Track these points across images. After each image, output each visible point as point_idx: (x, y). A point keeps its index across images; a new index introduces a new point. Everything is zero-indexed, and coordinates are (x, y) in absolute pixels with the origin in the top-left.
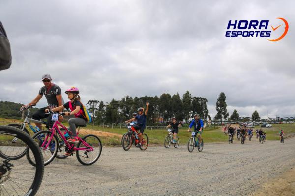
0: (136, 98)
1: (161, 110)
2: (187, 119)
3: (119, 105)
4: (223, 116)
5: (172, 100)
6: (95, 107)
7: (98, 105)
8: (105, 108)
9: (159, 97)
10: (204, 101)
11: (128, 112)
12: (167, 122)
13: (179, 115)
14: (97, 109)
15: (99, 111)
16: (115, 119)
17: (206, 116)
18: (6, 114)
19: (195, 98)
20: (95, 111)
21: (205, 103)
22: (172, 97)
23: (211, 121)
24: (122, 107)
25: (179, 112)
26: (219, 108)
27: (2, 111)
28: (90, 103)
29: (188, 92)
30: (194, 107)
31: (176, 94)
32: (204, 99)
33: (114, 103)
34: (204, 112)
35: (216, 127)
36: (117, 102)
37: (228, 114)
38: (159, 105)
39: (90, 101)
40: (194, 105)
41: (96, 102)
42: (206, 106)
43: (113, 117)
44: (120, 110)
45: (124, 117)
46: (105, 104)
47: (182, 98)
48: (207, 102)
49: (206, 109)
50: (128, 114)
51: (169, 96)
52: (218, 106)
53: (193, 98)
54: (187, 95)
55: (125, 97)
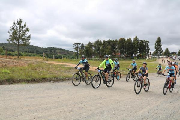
0: (104, 41)
1: (120, 49)
2: (136, 54)
3: (93, 46)
4: (159, 52)
5: (127, 42)
6: (78, 47)
7: (80, 45)
8: (84, 48)
9: (118, 40)
10: (147, 42)
11: (99, 50)
12: (123, 56)
13: (130, 52)
14: (80, 48)
15: (81, 49)
16: (91, 54)
17: (148, 52)
18: (26, 52)
19: (141, 40)
20: (79, 49)
21: (147, 44)
22: (126, 40)
23: (151, 55)
24: (95, 47)
25: (130, 50)
26: (157, 47)
27: (23, 50)
28: (75, 44)
29: (136, 37)
30: (140, 46)
31: (129, 38)
32: (147, 41)
33: (90, 44)
34: (147, 50)
35: (154, 59)
36: (92, 44)
37: (162, 51)
38: (118, 45)
39: (75, 43)
40: (140, 45)
41: (79, 44)
42: (148, 46)
43: (89, 53)
44: (94, 49)
45: (97, 53)
46: (84, 45)
47: (133, 41)
48: (148, 43)
49: (148, 48)
50: (99, 51)
51: (125, 40)
52: (156, 46)
53: (140, 41)
54: (136, 39)
55: (97, 41)
